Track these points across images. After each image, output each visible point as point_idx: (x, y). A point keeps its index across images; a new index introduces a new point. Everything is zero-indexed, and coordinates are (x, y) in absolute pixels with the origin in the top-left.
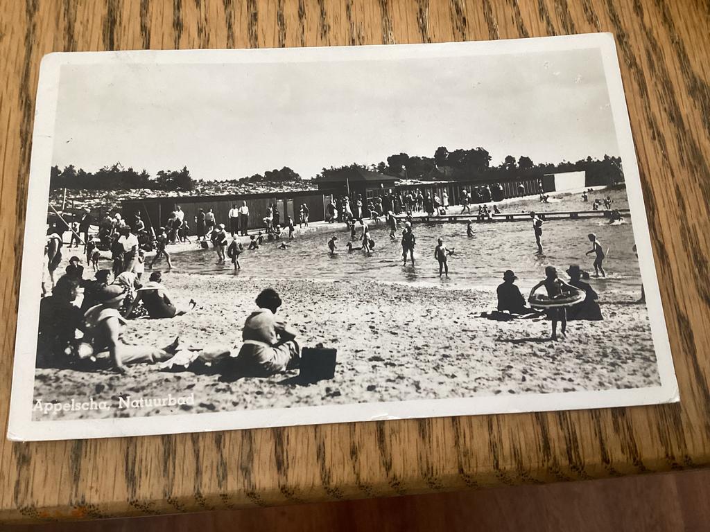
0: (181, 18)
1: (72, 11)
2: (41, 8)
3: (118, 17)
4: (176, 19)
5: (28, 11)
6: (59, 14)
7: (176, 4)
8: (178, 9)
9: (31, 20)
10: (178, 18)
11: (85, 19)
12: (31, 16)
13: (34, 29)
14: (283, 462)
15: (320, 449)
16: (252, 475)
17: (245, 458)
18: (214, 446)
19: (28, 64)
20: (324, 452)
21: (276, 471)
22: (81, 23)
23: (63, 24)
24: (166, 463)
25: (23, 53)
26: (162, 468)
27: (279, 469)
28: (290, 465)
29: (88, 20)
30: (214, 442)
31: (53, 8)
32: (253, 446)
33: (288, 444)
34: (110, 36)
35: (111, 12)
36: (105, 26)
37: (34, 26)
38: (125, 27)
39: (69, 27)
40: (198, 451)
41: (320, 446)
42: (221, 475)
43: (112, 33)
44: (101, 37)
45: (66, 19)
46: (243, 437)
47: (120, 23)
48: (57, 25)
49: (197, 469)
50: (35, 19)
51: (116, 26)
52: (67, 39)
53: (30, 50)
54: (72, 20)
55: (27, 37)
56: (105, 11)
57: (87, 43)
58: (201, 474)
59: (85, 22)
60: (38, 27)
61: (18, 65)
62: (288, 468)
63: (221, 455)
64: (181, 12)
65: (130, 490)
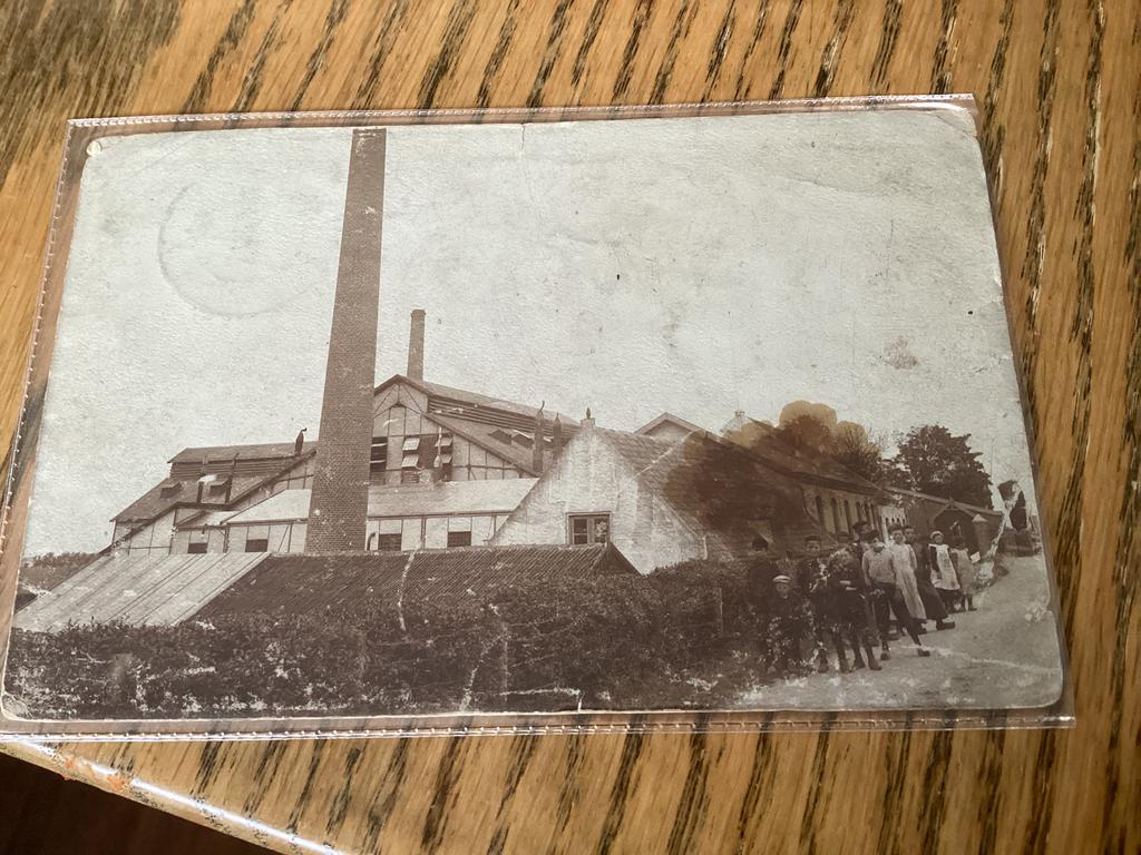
0: (542, 92)
1: (391, 36)
2: (350, 19)
3: (453, 65)
4: (535, 91)
5: (330, 18)
6: (371, 33)
7: (544, 68)
8: (544, 78)
9: (328, 31)
10: (540, 90)
11: (406, 52)
12: (331, 27)
13: (328, 46)
14: (435, 833)
15: (498, 836)
16: (382, 833)
17: (381, 801)
18: (343, 765)
19: (301, 95)
20: (503, 845)
21: (419, 843)
22: (397, 57)
23: (371, 51)
24: (265, 760)
25: (302, 77)
26: (256, 766)
27: (425, 841)
28: (444, 842)
29: (408, 56)
30: (346, 755)
31: (366, 23)
32: (401, 788)
33: (454, 806)
34: (432, 89)
35: (445, 53)
36: (429, 71)
37: (331, 41)
38: (457, 82)
39: (378, 60)
40: (318, 761)
41: (500, 832)
42: (337, 813)
43: (435, 85)
44: (418, 87)
45: (378, 45)
46: (390, 766)
47: (452, 75)
48: (363, 50)
49: (306, 788)
50: (334, 32)
51: (444, 77)
52: (369, 75)
53: (311, 75)
54: (386, 51)
55: (315, 55)
56: (438, 51)
57: (394, 89)
58: (309, 799)
59: (404, 56)
60: (336, 44)
61: (287, 92)
62: (439, 844)
63: (349, 783)
64: (547, 83)
65: (200, 779)
